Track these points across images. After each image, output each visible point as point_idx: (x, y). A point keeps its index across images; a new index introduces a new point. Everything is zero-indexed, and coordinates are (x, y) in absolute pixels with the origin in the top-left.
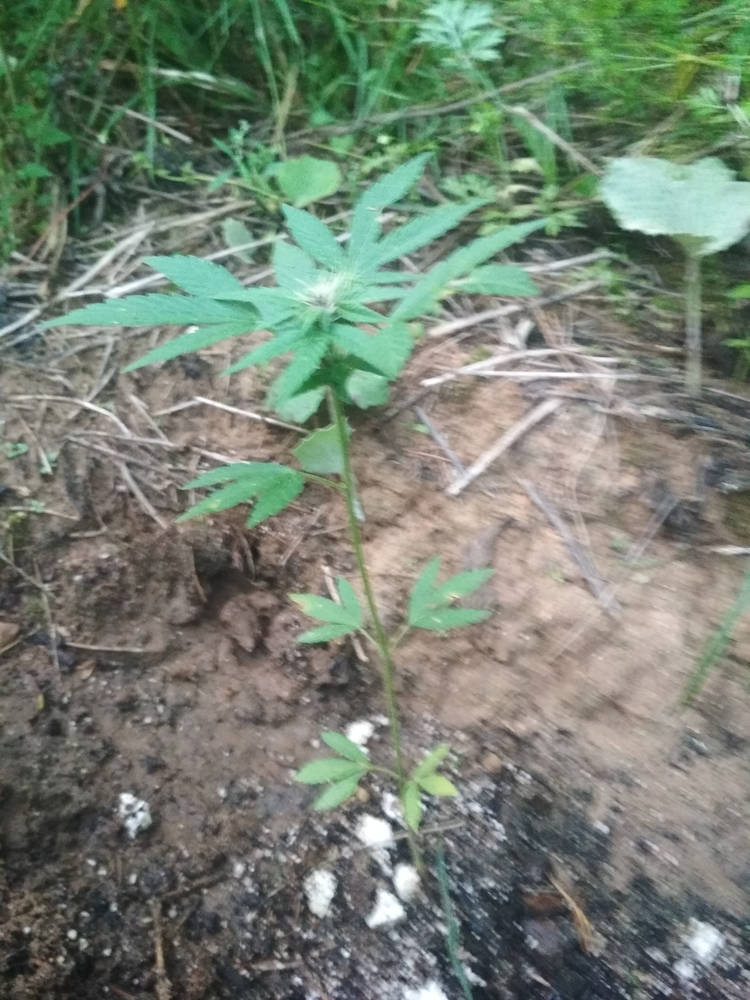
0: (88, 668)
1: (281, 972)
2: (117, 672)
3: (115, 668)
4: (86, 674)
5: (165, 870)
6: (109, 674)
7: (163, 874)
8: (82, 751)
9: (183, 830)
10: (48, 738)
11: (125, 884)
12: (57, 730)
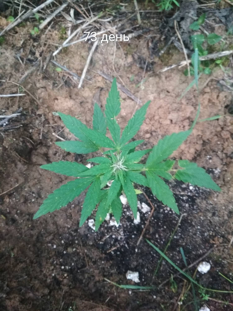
0: (7, 199)
1: (109, 237)
2: (15, 194)
3: (13, 193)
4: (8, 200)
5: (67, 234)
6: (13, 196)
7: (67, 235)
8: (25, 221)
9: (63, 221)
10: (14, 225)
11: (62, 245)
12: (14, 221)
